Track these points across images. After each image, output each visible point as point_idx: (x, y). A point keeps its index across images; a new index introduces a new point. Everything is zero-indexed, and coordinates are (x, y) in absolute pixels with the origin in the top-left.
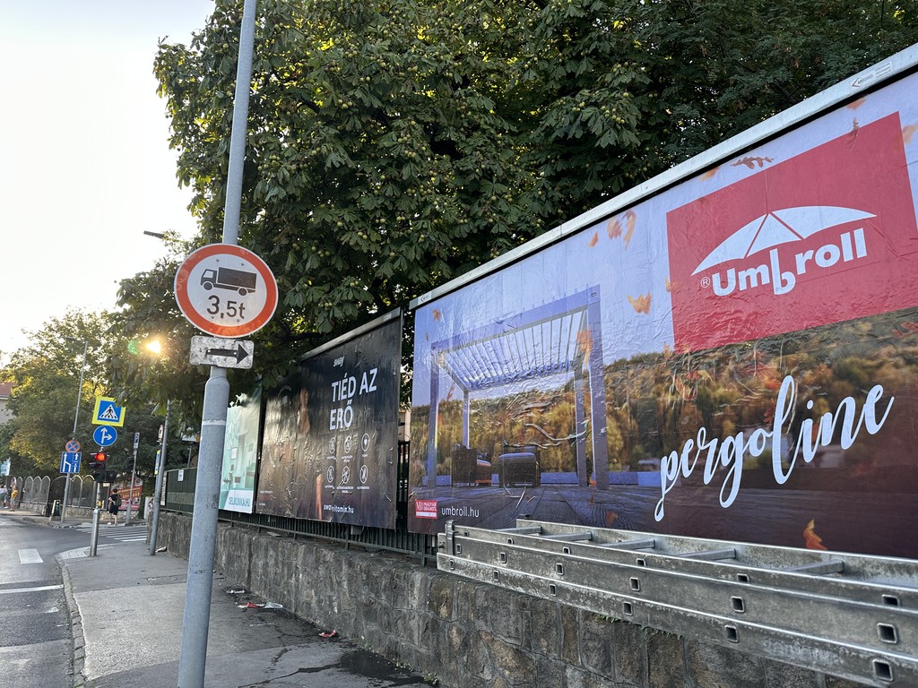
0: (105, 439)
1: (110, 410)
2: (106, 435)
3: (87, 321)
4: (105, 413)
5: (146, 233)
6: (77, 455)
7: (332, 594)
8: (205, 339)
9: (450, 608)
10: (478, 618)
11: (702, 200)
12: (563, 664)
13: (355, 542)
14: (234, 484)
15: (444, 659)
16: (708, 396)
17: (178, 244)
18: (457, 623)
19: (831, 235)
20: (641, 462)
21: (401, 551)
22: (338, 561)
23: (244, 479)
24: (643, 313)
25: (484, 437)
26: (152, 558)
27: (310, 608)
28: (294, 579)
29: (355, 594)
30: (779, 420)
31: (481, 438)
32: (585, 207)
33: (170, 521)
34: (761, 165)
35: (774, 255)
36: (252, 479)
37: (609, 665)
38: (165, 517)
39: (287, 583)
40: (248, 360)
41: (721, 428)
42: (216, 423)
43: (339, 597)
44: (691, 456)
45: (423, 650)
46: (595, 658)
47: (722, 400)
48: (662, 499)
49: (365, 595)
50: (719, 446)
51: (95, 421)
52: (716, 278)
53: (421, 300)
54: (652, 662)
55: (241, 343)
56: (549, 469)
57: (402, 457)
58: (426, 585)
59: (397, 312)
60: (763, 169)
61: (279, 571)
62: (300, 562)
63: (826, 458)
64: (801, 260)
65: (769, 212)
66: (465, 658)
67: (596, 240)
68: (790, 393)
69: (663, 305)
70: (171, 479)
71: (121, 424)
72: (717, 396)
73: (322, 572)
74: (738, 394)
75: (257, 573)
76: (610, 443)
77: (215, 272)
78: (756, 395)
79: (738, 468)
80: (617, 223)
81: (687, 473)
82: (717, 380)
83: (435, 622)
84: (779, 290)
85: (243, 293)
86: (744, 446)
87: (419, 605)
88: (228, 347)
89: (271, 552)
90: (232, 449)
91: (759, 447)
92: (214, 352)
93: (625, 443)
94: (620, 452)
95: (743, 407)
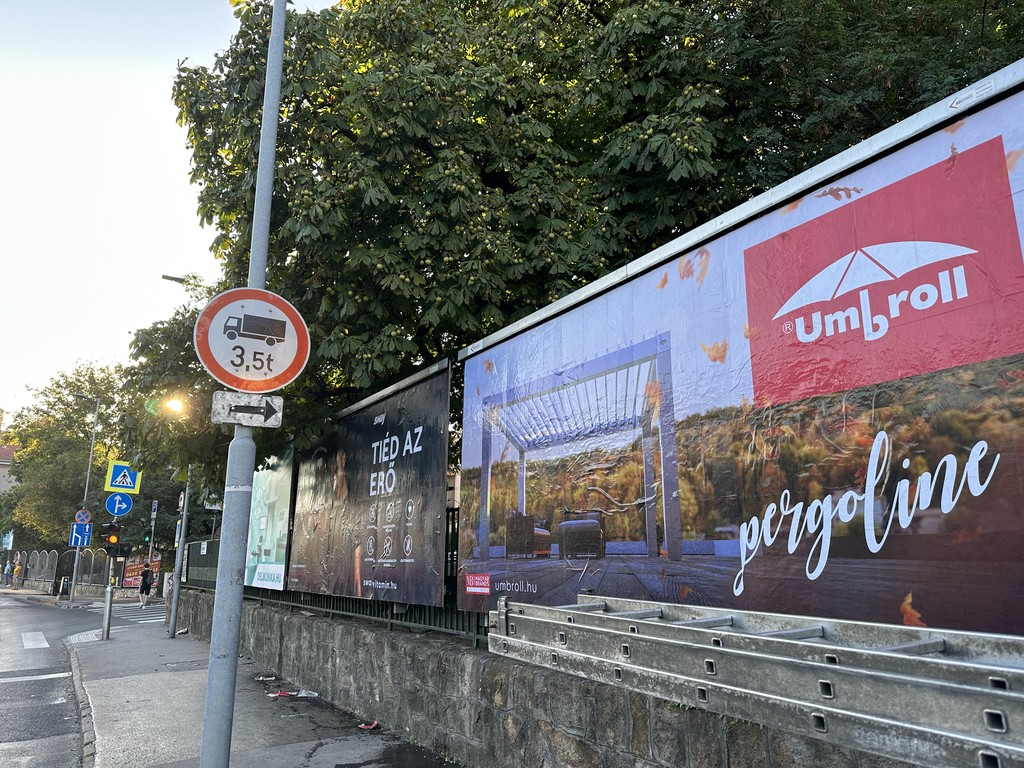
0: (119, 508)
1: (125, 476)
2: (120, 503)
3: (98, 376)
4: (119, 479)
5: (165, 277)
6: (87, 527)
7: (373, 680)
8: (228, 395)
9: (505, 695)
10: (537, 706)
11: (783, 236)
12: (632, 757)
13: (398, 622)
14: (263, 558)
15: (499, 753)
16: (792, 455)
17: (199, 289)
18: (513, 712)
19: (927, 274)
20: (718, 529)
21: (450, 631)
22: (379, 643)
23: (274, 552)
24: (718, 362)
25: (542, 503)
26: (172, 641)
27: (348, 696)
28: (330, 664)
29: (398, 680)
30: (871, 482)
31: (538, 504)
32: (654, 245)
33: (191, 600)
34: (849, 196)
35: (864, 296)
36: (283, 551)
37: (684, 759)
38: (186, 595)
39: (322, 669)
40: (277, 418)
41: (806, 490)
42: (242, 489)
43: (380, 684)
44: (774, 522)
45: (475, 743)
46: (667, 751)
47: (808, 459)
48: (742, 571)
49: (410, 681)
50: (804, 510)
51: (108, 488)
52: (800, 322)
53: (471, 349)
54: (732, 754)
55: (269, 399)
56: (615, 538)
57: (450, 526)
58: (478, 669)
59: (445, 363)
60: (851, 200)
61: (314, 655)
62: (337, 645)
63: (925, 523)
64: (894, 302)
65: (858, 248)
66: (522, 752)
67: (665, 281)
68: (883, 450)
69: (741, 353)
70: (193, 552)
71: (136, 491)
72: (802, 454)
73: (361, 655)
74: (825, 452)
75: (288, 656)
76: (683, 508)
77: (239, 320)
78: (846, 454)
79: (826, 535)
80: (689, 262)
81: (769, 542)
82: (801, 437)
83: (488, 711)
84: (870, 336)
85: (271, 342)
86: (832, 511)
87: (471, 692)
88: (254, 404)
89: (305, 634)
90: (260, 518)
91: (850, 511)
92: (239, 409)
93: (700, 508)
94: (694, 519)
95: (831, 467)
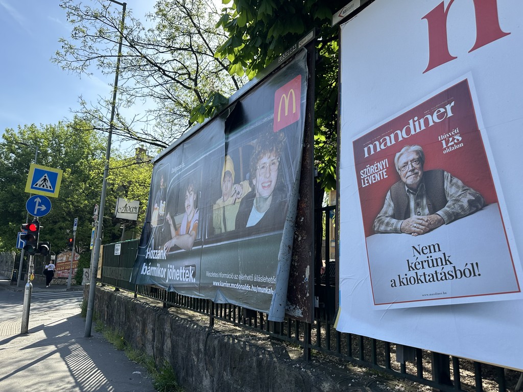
0: (39, 210)
1: (45, 180)
2: (40, 205)
4: (40, 182)
51: (28, 189)
70: (107, 253)
71: (55, 195)
